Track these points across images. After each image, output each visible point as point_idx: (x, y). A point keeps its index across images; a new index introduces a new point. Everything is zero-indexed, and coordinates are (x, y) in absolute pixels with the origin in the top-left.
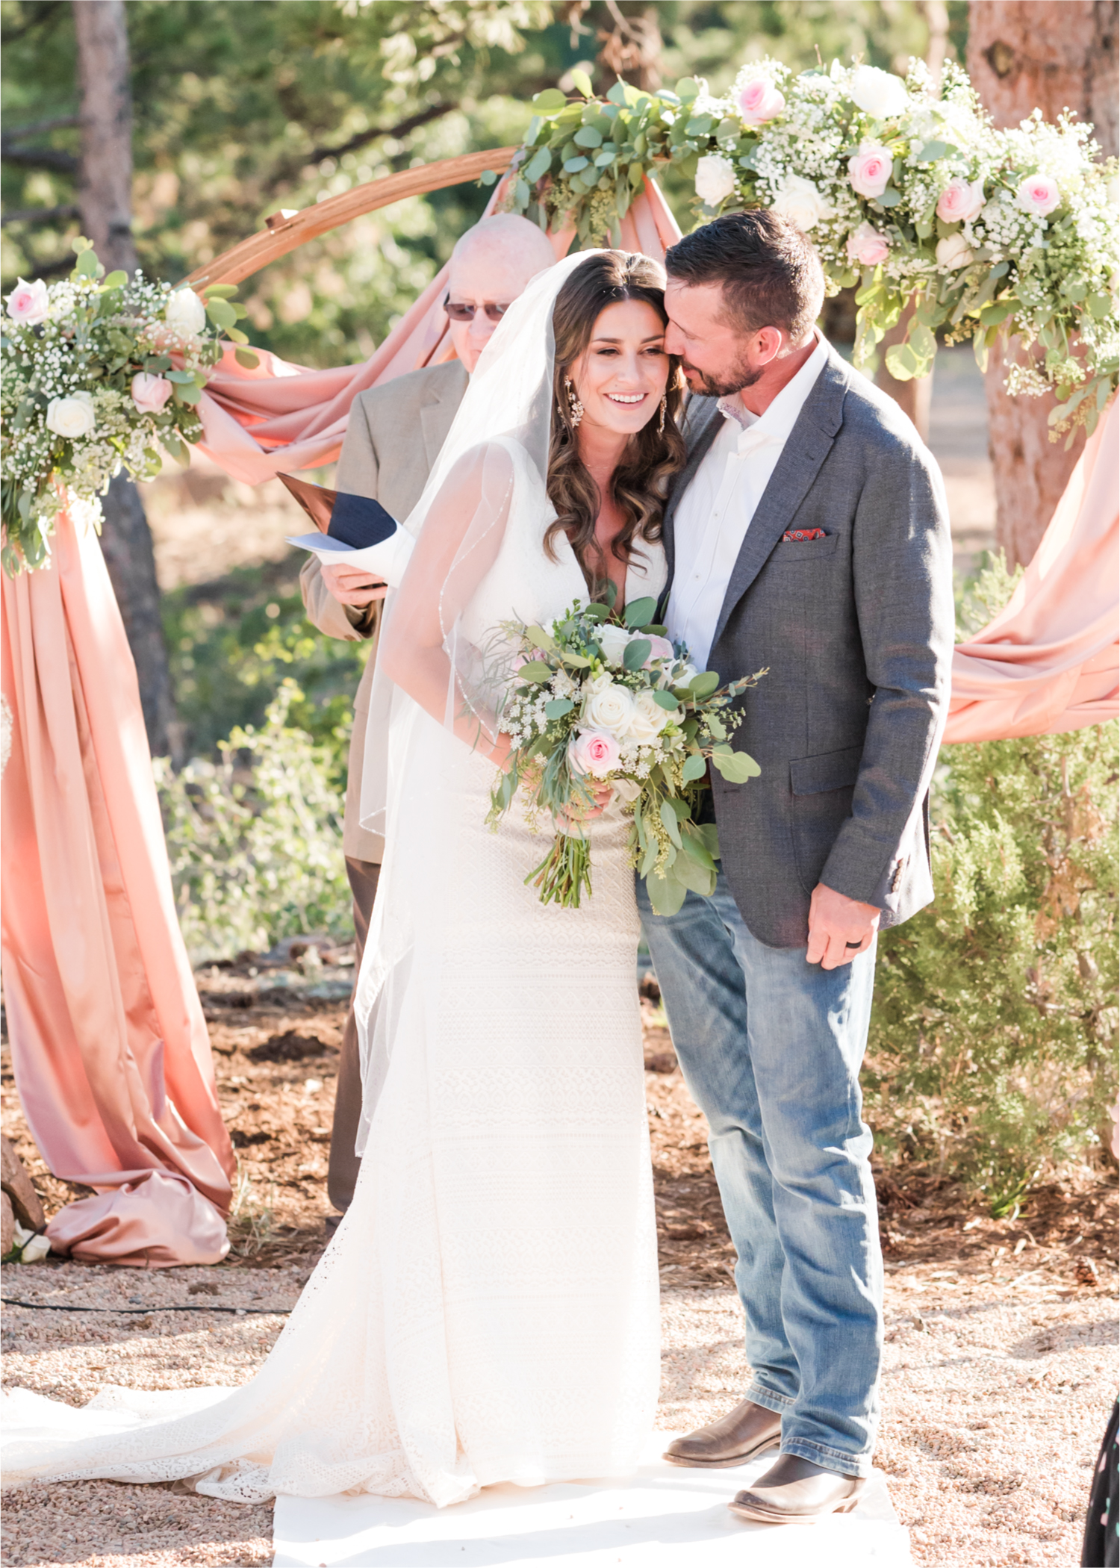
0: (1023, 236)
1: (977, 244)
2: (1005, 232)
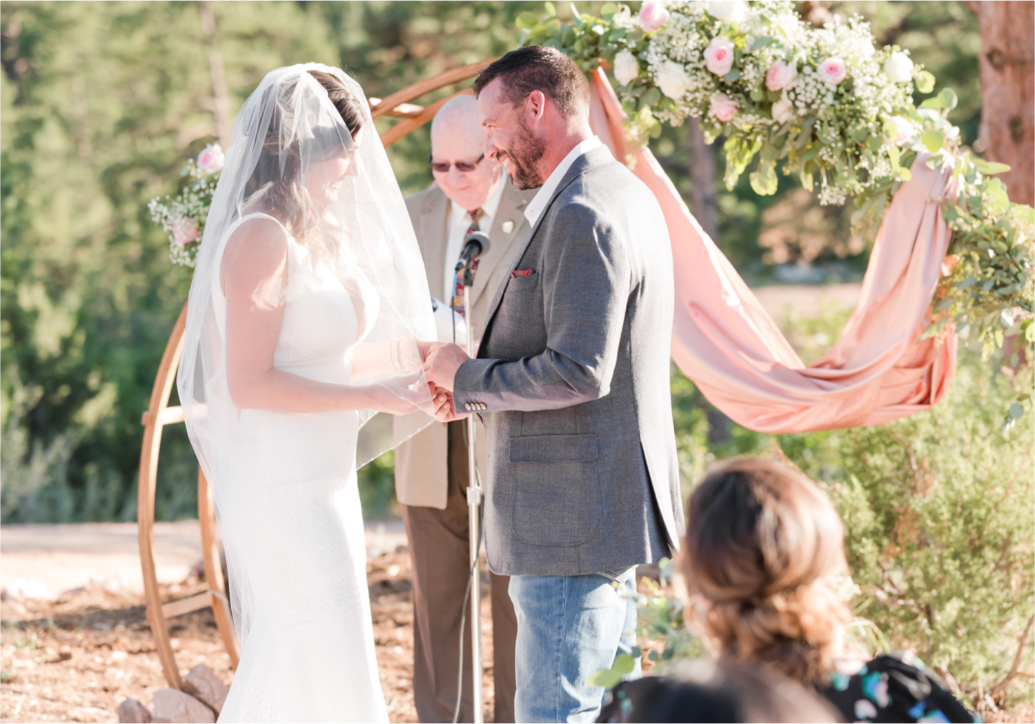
0: (820, 97)
2: (808, 95)
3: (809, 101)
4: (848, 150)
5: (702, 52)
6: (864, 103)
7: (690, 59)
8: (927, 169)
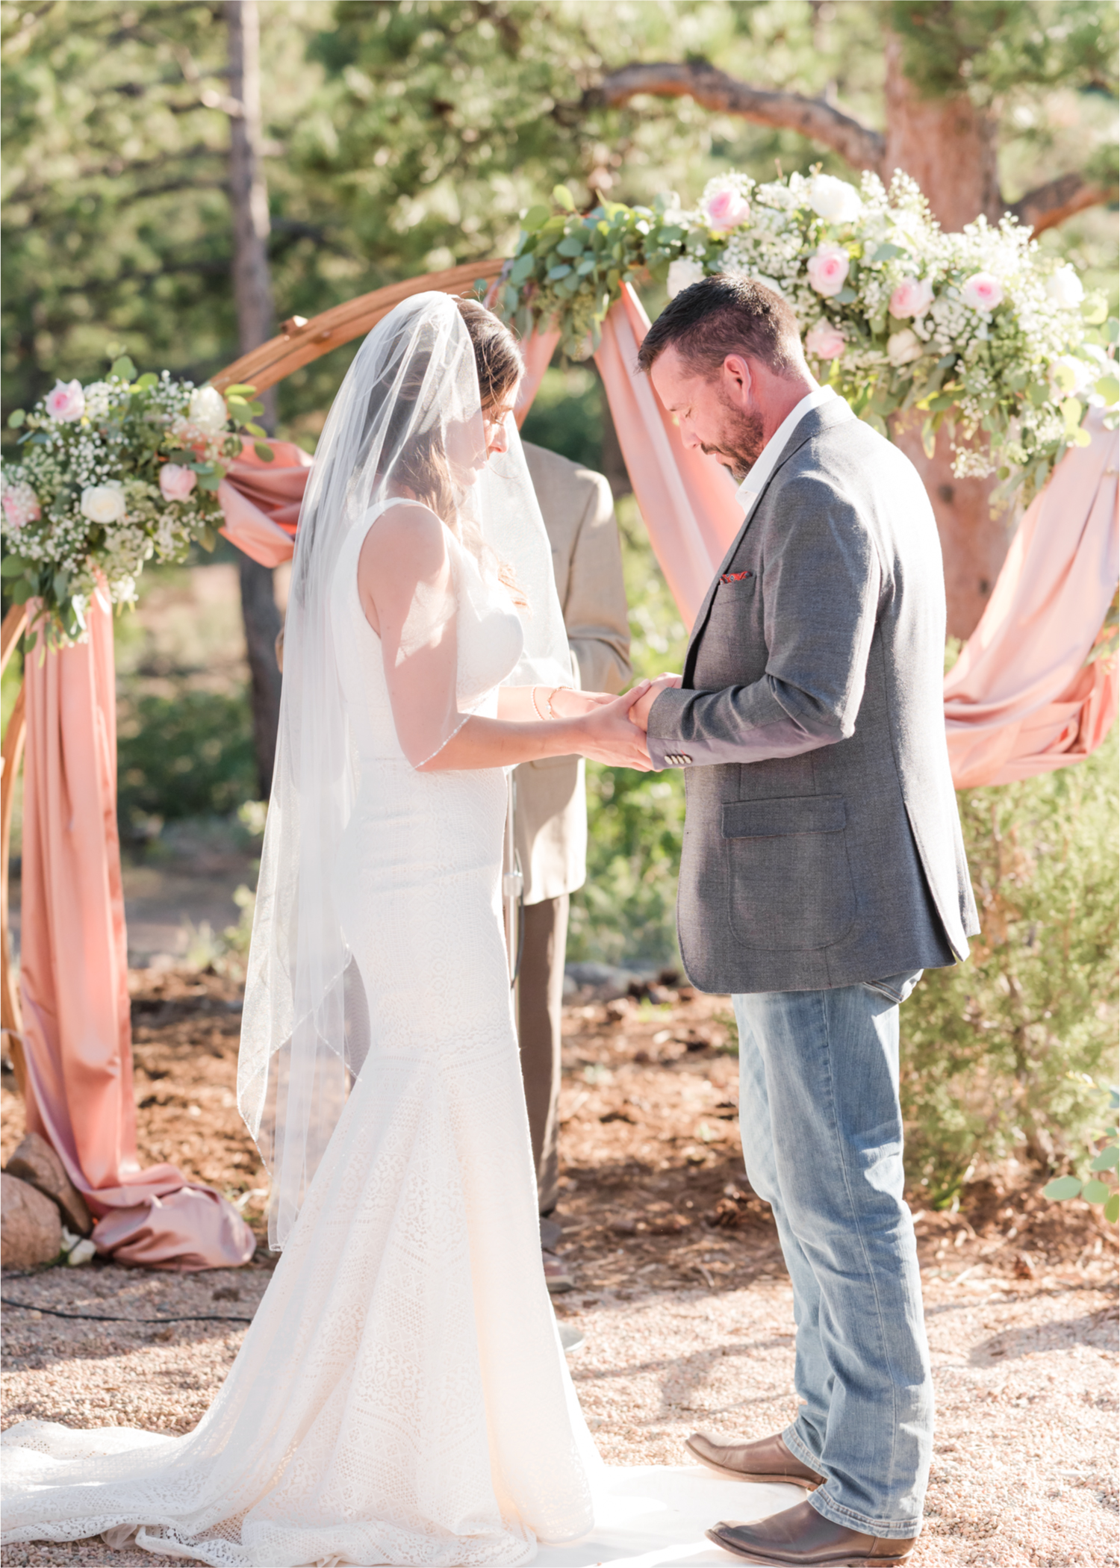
0: (969, 329)
1: (926, 336)
2: (953, 326)
3: (954, 334)
4: (1004, 403)
5: (804, 262)
6: (1031, 338)
7: (787, 272)
8: (1104, 428)
